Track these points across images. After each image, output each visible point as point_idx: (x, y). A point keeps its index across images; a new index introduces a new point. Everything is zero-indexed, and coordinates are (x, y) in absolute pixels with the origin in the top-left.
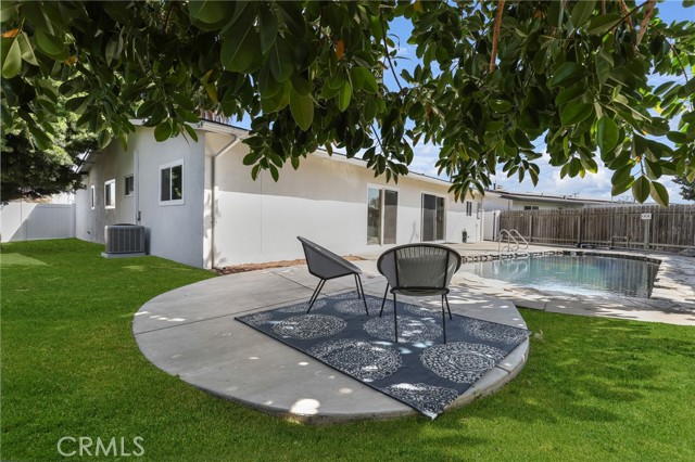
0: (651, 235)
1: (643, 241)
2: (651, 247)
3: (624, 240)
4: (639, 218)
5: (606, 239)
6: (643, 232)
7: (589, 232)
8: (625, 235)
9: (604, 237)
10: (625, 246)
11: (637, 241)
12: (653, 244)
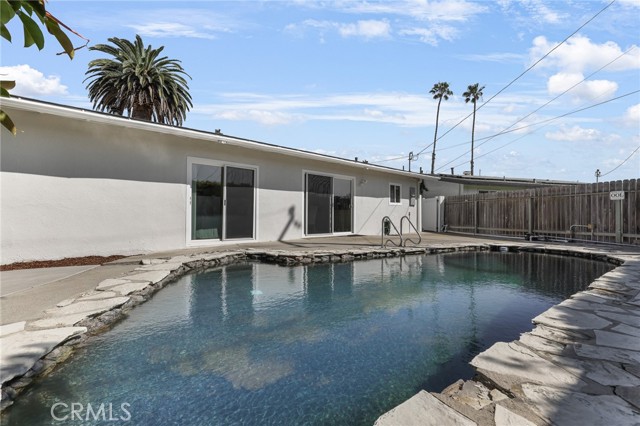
0: (626, 222)
1: (614, 230)
2: (626, 239)
3: (589, 230)
4: (607, 199)
5: (564, 229)
6: (614, 217)
7: (542, 220)
8: (589, 222)
9: (561, 226)
10: (589, 237)
11: (606, 230)
12: (629, 235)
